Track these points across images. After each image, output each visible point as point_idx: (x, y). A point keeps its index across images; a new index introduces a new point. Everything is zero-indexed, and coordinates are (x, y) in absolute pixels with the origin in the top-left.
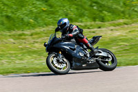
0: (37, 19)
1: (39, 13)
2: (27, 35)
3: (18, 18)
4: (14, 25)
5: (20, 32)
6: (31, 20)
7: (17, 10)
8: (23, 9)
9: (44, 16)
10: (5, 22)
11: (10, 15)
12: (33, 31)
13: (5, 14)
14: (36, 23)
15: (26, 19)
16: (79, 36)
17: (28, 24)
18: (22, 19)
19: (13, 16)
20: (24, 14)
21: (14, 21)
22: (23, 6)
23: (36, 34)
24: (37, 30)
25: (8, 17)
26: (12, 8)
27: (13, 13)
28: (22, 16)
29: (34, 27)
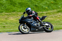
0: (49, 6)
1: (50, 4)
2: (45, 14)
3: (40, 6)
4: (39, 9)
5: (41, 12)
6: (46, 7)
7: (40, 3)
8: (43, 2)
9: (52, 5)
10: (35, 8)
11: (37, 5)
12: (47, 12)
13: (34, 4)
14: (48, 8)
15: (44, 6)
16: (35, 16)
17: (45, 9)
18: (42, 7)
19: (38, 5)
20: (43, 4)
21: (39, 8)
22: (43, 1)
23: (49, 13)
24: (49, 11)
25: (36, 6)
26: (38, 1)
27: (38, 4)
28: (42, 5)
29: (47, 10)
